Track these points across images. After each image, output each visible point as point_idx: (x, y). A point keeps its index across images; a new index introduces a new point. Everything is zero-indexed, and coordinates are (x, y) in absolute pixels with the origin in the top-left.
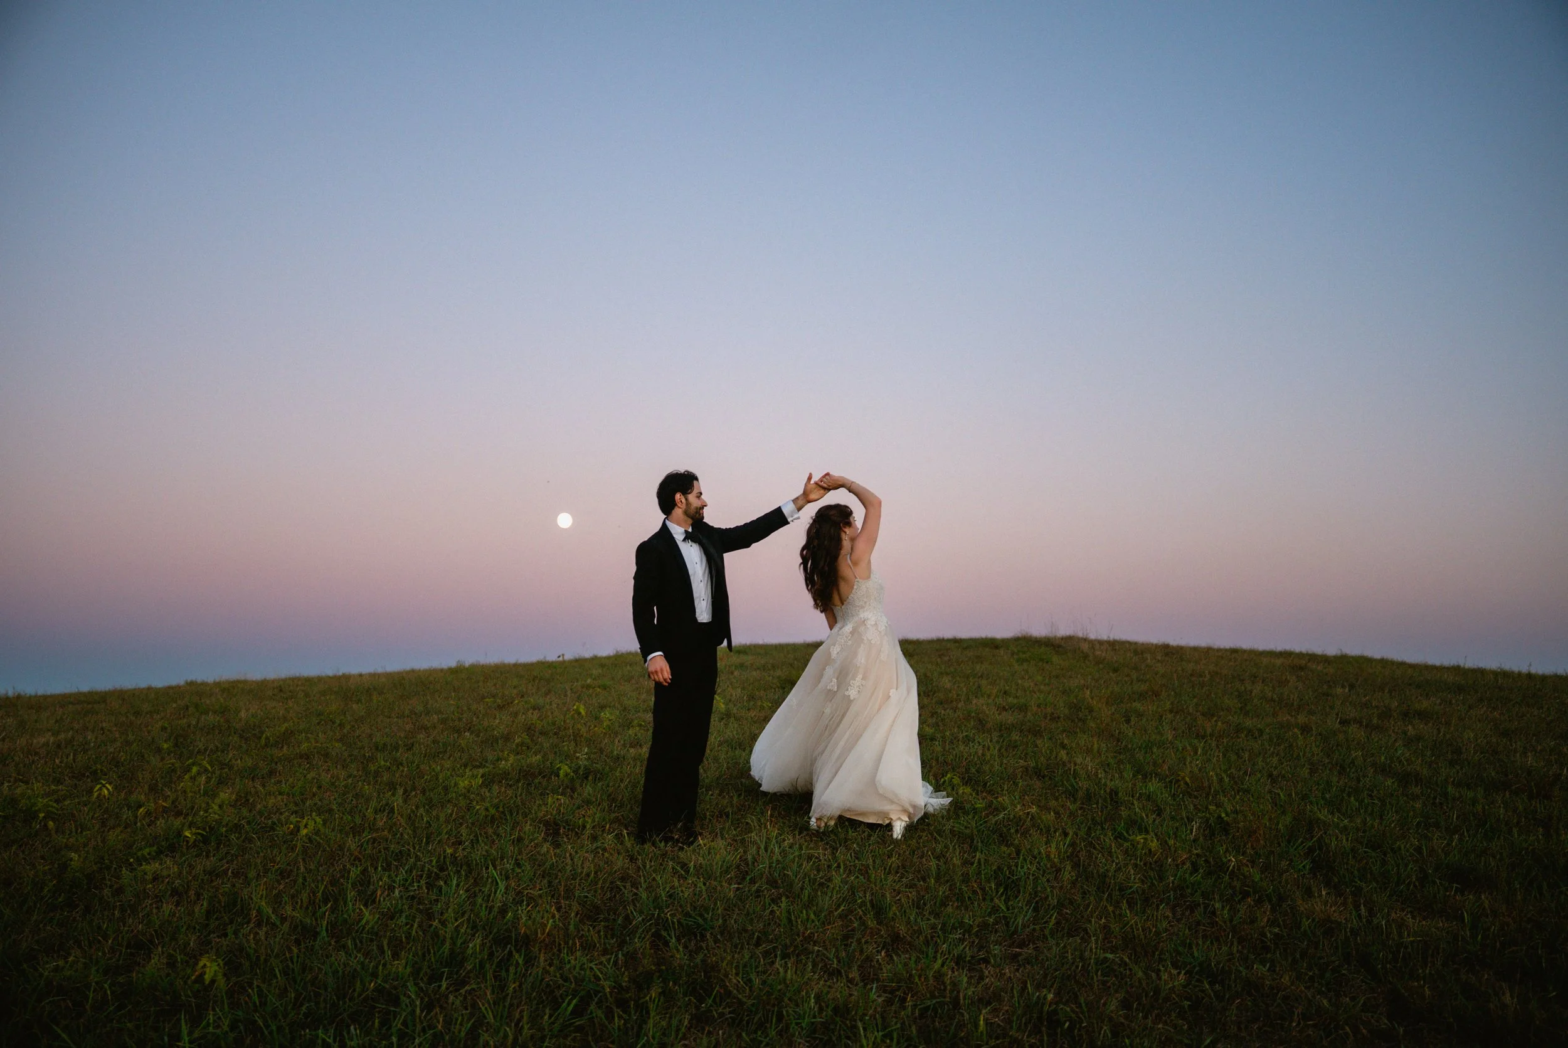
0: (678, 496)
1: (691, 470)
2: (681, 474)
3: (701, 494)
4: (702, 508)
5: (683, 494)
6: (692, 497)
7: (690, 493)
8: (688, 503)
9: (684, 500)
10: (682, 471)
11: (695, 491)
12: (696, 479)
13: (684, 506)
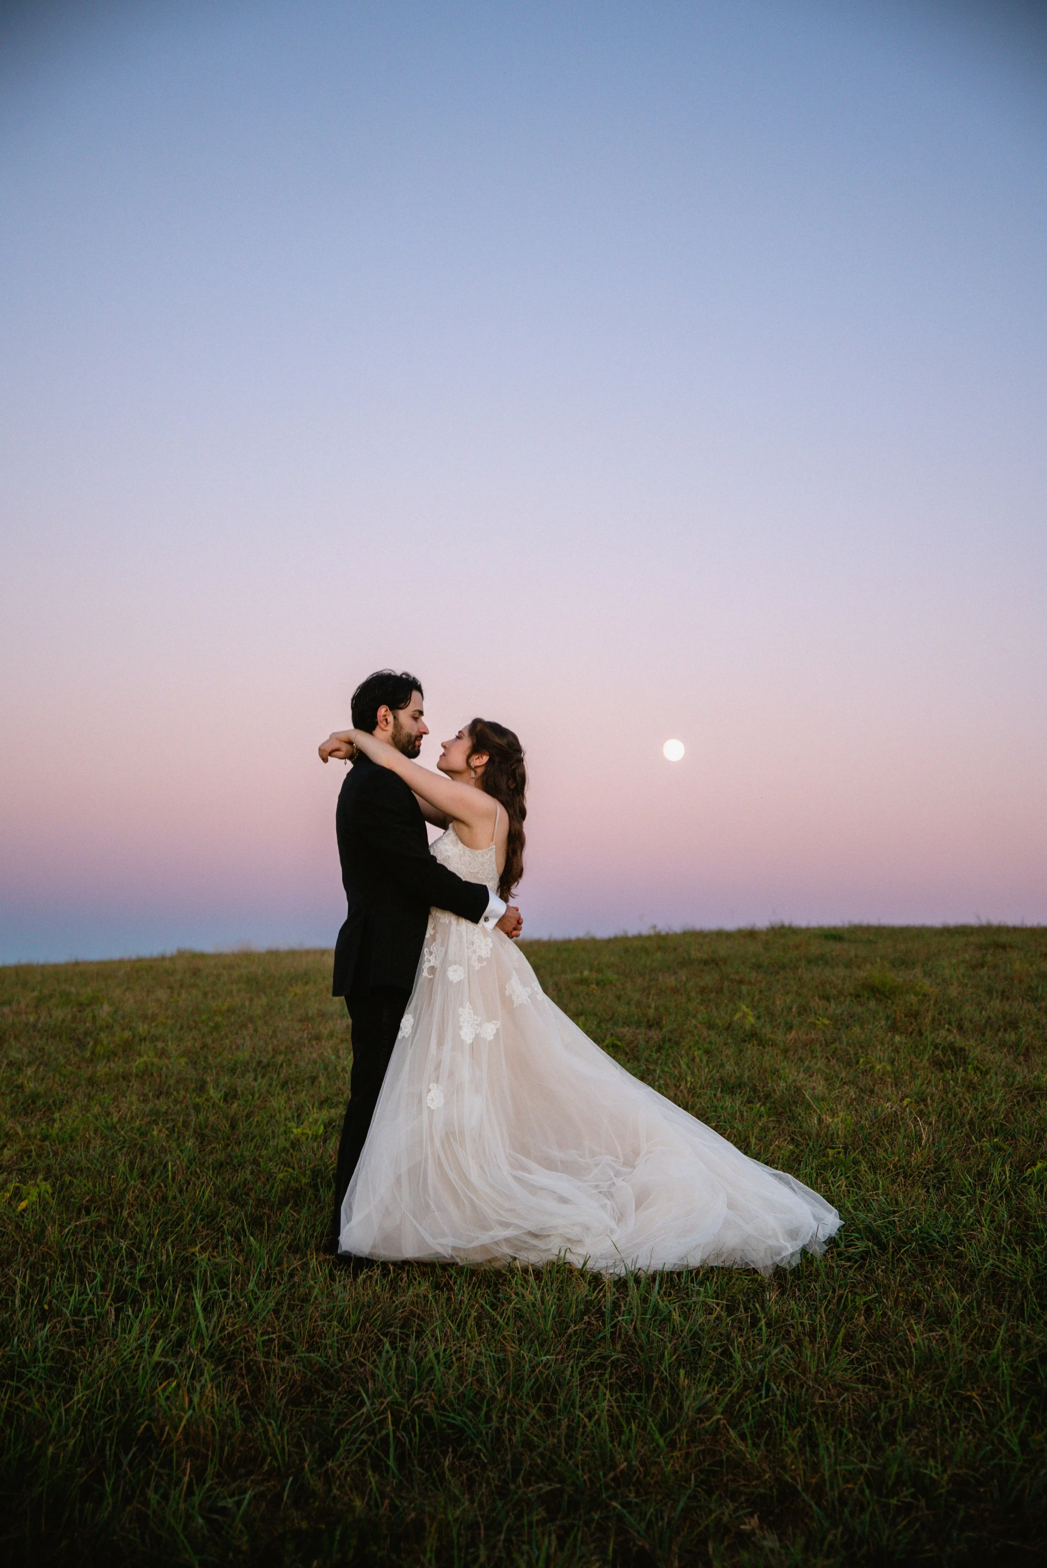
0: (382, 711)
1: (414, 673)
2: (395, 677)
3: (421, 713)
4: (420, 737)
5: (391, 710)
6: (404, 716)
7: (401, 708)
8: (397, 725)
9: (390, 719)
10: (399, 673)
11: (412, 707)
12: (419, 689)
13: (390, 729)
